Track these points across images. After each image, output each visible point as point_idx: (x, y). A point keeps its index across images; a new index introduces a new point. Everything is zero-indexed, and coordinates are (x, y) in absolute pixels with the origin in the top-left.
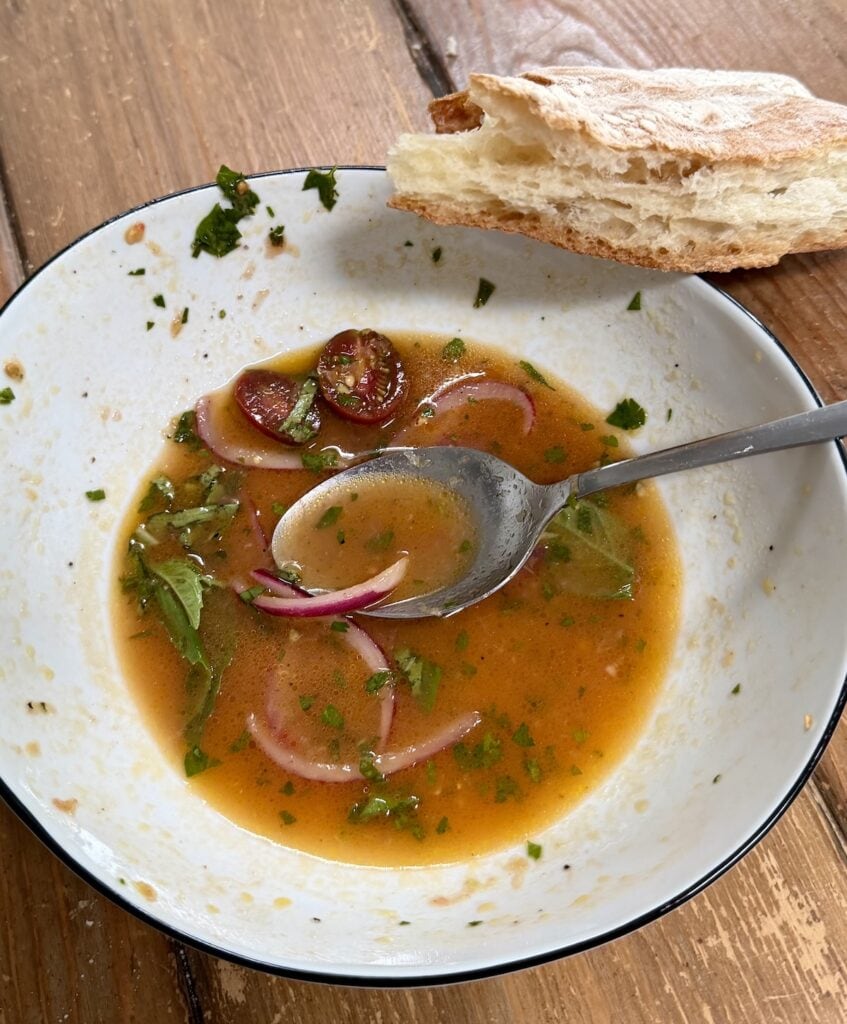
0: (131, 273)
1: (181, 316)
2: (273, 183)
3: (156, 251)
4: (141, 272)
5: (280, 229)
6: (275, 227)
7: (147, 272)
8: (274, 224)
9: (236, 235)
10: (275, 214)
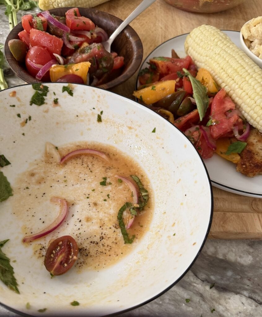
0: (11, 106)
1: (25, 121)
2: (56, 85)
3: (19, 100)
4: (14, 106)
5: (57, 99)
6: (56, 98)
7: (16, 106)
8: (55, 97)
9: (43, 99)
10: (56, 94)
